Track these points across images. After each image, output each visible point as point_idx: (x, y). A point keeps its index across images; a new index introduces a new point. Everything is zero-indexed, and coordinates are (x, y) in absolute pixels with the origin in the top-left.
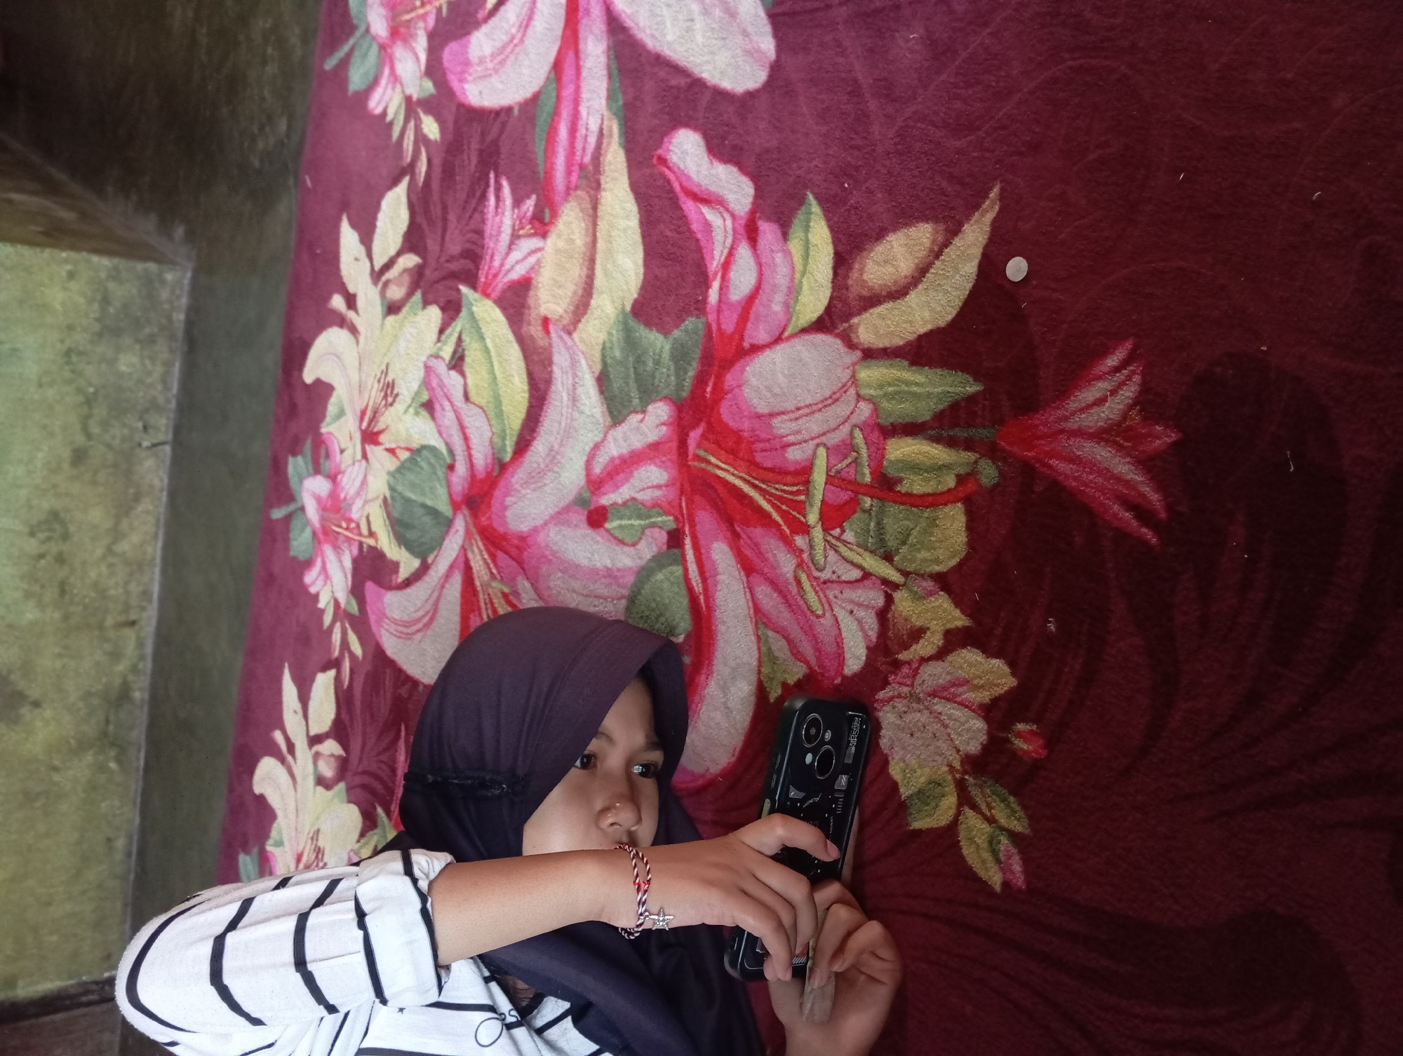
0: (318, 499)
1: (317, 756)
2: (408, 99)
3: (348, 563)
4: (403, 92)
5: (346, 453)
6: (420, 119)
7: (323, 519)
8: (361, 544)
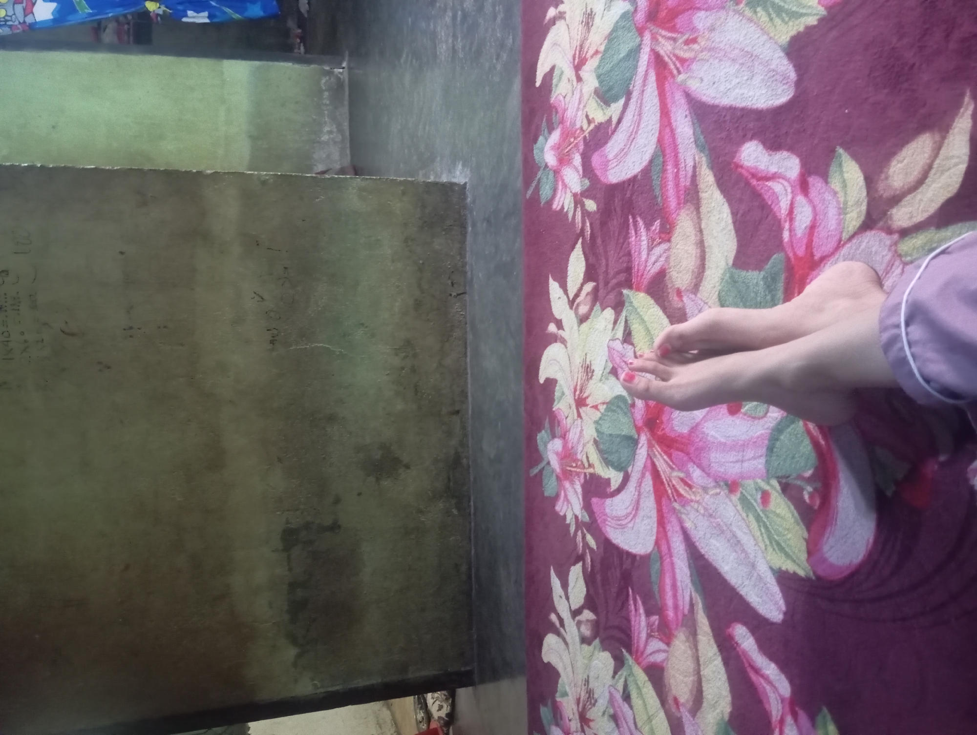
0: (557, 454)
1: (579, 624)
2: (575, 195)
3: (579, 490)
4: (571, 192)
5: (568, 418)
6: (584, 202)
7: (561, 465)
8: (585, 474)
